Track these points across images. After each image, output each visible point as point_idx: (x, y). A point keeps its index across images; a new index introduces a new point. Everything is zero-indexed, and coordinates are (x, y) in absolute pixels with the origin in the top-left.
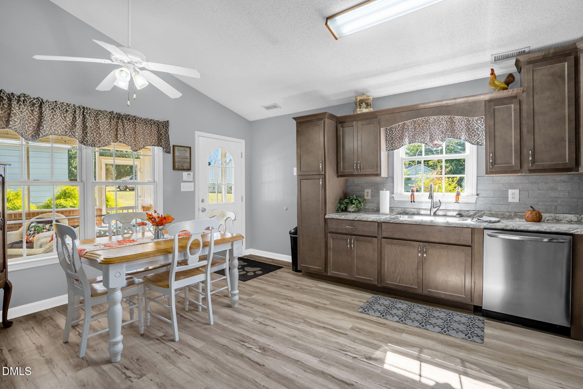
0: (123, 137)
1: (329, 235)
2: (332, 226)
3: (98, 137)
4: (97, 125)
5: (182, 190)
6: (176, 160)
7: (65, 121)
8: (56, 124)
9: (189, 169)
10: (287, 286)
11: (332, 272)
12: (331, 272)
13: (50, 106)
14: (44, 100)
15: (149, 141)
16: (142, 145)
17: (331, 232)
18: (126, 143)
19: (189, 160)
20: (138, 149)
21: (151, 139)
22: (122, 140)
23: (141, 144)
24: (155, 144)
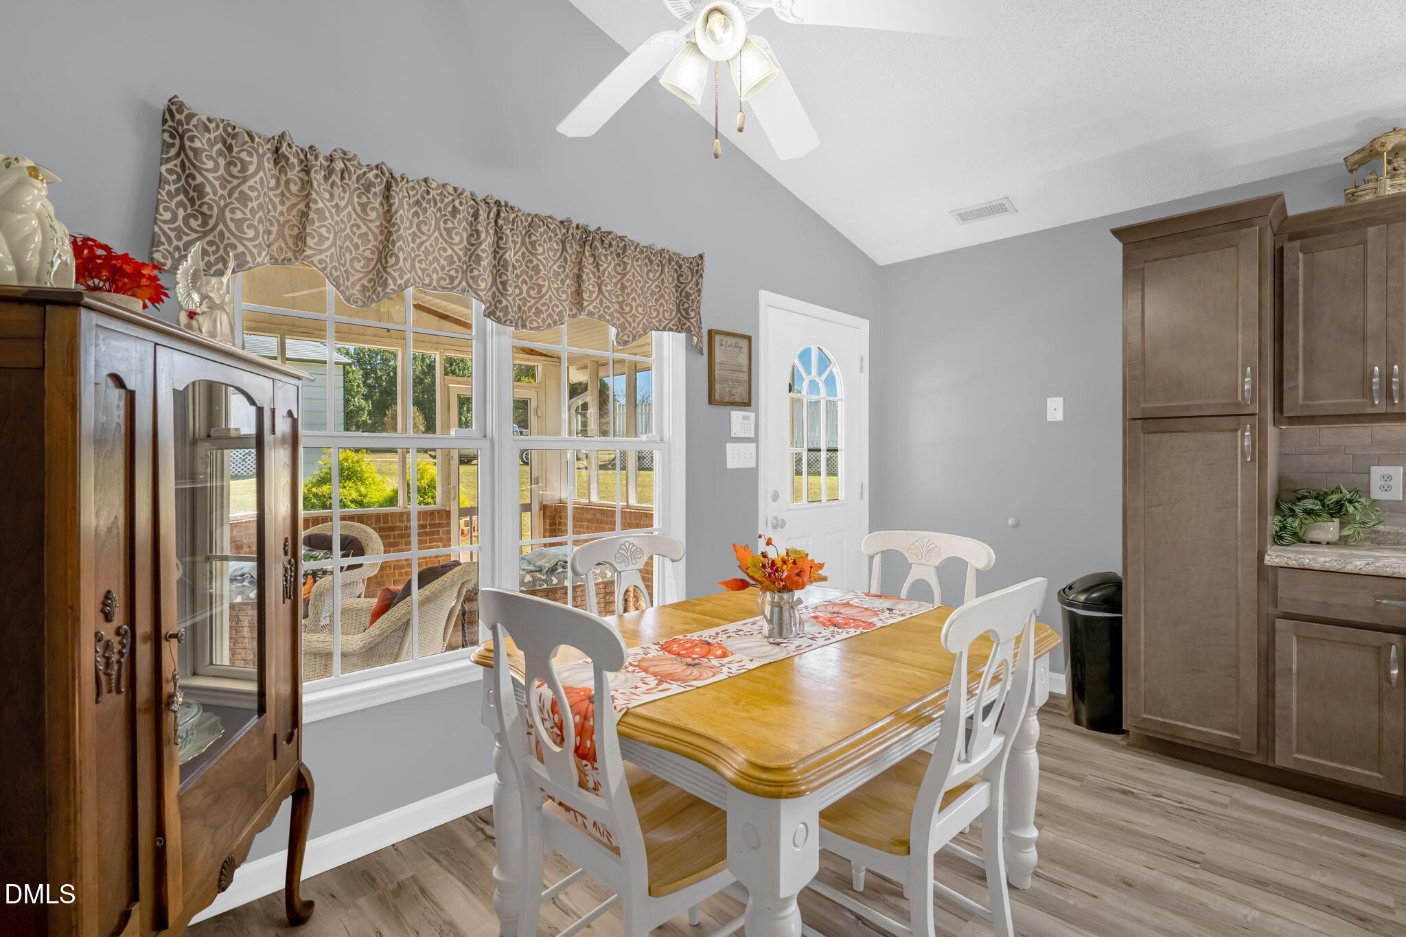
0: (598, 301)
1: (1281, 624)
2: (1291, 595)
3: (534, 298)
4: (531, 261)
5: (729, 466)
6: (718, 373)
7: (450, 244)
8: (427, 253)
9: (746, 404)
10: (1124, 792)
11: (1297, 756)
12: (1288, 756)
13: (412, 193)
14: (397, 175)
15: (655, 314)
16: (641, 326)
17: (1287, 616)
18: (607, 317)
19: (745, 376)
20: (631, 339)
21: (661, 310)
22: (594, 308)
23: (638, 324)
24: (670, 325)
